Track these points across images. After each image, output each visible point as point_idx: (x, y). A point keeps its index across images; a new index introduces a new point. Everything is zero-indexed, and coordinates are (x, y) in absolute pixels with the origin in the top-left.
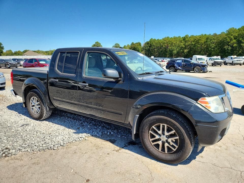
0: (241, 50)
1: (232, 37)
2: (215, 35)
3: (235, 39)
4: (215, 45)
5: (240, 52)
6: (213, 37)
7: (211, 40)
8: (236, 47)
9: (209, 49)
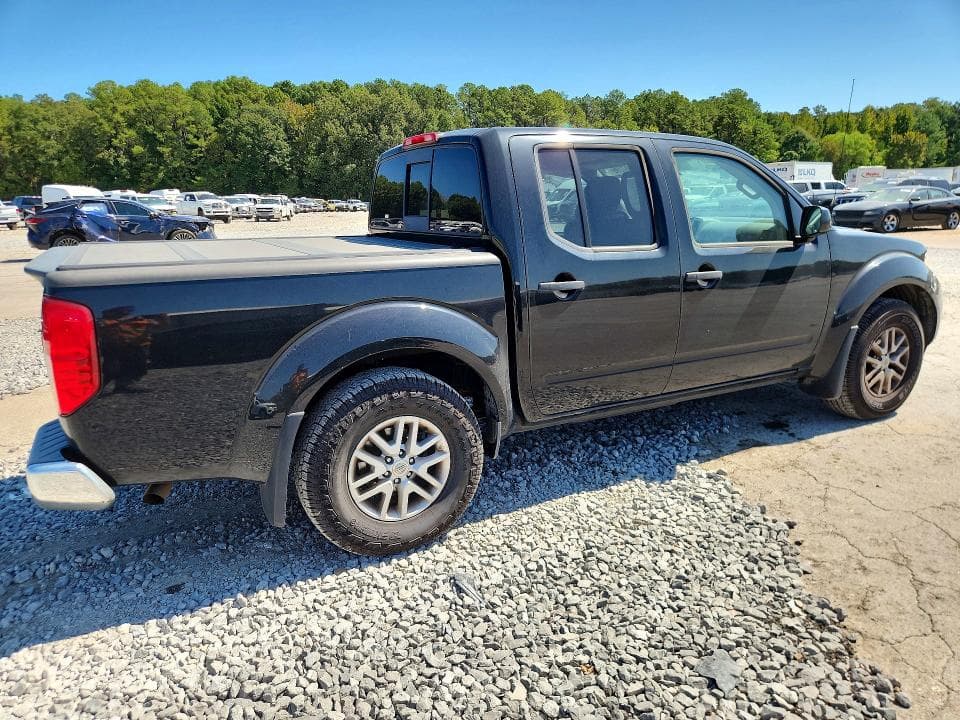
0: (162, 167)
1: (117, 117)
2: (45, 102)
3: (130, 125)
4: (60, 147)
5: (161, 175)
6: (42, 111)
7: (35, 122)
8: (142, 156)
9: (40, 160)
